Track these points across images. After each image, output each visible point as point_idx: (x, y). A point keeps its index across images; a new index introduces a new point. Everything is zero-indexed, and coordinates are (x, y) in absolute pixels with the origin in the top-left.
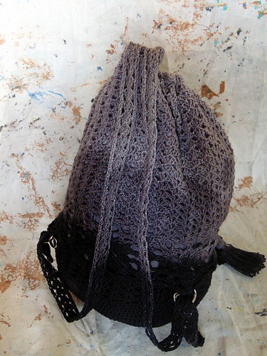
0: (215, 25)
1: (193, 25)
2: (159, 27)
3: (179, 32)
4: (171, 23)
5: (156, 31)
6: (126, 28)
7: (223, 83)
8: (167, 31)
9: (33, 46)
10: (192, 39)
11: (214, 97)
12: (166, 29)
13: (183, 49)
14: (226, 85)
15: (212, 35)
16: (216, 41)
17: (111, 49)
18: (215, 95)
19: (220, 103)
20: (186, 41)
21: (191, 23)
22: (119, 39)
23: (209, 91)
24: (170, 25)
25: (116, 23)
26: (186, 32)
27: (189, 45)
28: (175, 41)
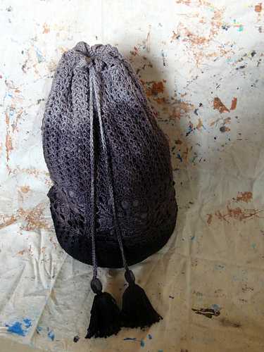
0: (229, 44)
1: (209, 41)
2: (177, 38)
3: (196, 45)
4: (188, 36)
5: (175, 41)
6: (149, 34)
7: (236, 100)
8: (185, 42)
9: (71, 38)
10: (207, 54)
11: (225, 111)
12: (184, 40)
13: (197, 61)
14: (238, 102)
15: (226, 53)
16: (229, 59)
17: (134, 51)
18: (227, 110)
19: (229, 118)
20: (201, 54)
21: (207, 38)
22: (142, 44)
23: (221, 104)
24: (188, 38)
25: (140, 29)
26: (202, 46)
27: (204, 59)
28: (191, 53)
